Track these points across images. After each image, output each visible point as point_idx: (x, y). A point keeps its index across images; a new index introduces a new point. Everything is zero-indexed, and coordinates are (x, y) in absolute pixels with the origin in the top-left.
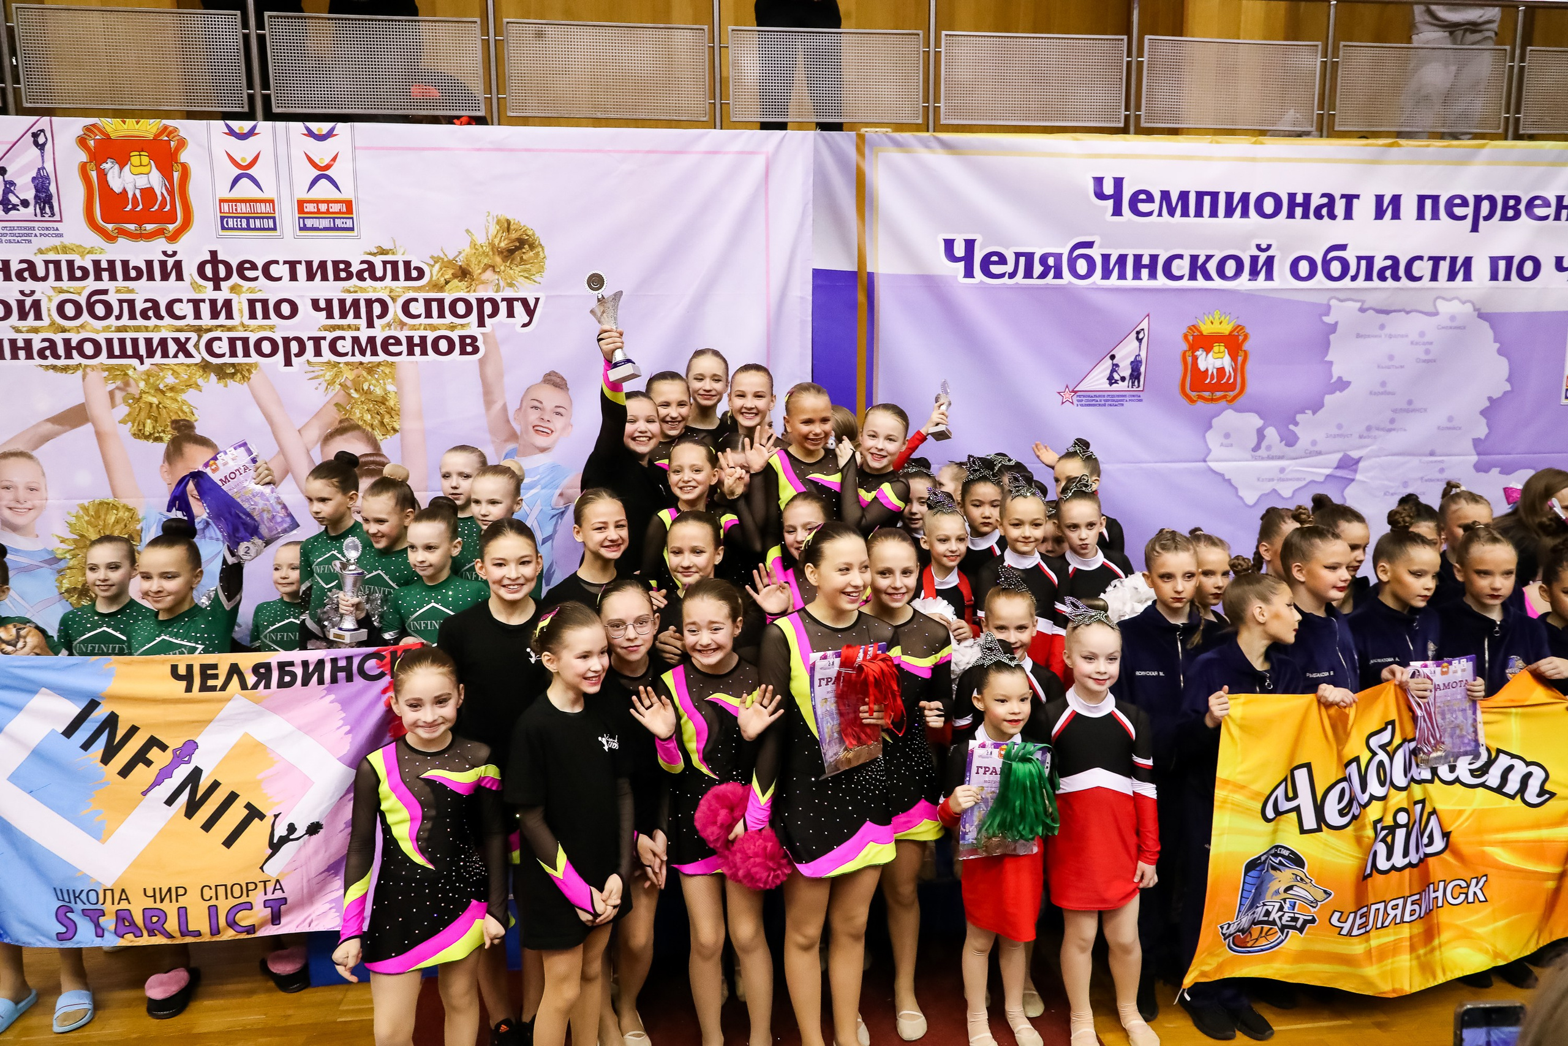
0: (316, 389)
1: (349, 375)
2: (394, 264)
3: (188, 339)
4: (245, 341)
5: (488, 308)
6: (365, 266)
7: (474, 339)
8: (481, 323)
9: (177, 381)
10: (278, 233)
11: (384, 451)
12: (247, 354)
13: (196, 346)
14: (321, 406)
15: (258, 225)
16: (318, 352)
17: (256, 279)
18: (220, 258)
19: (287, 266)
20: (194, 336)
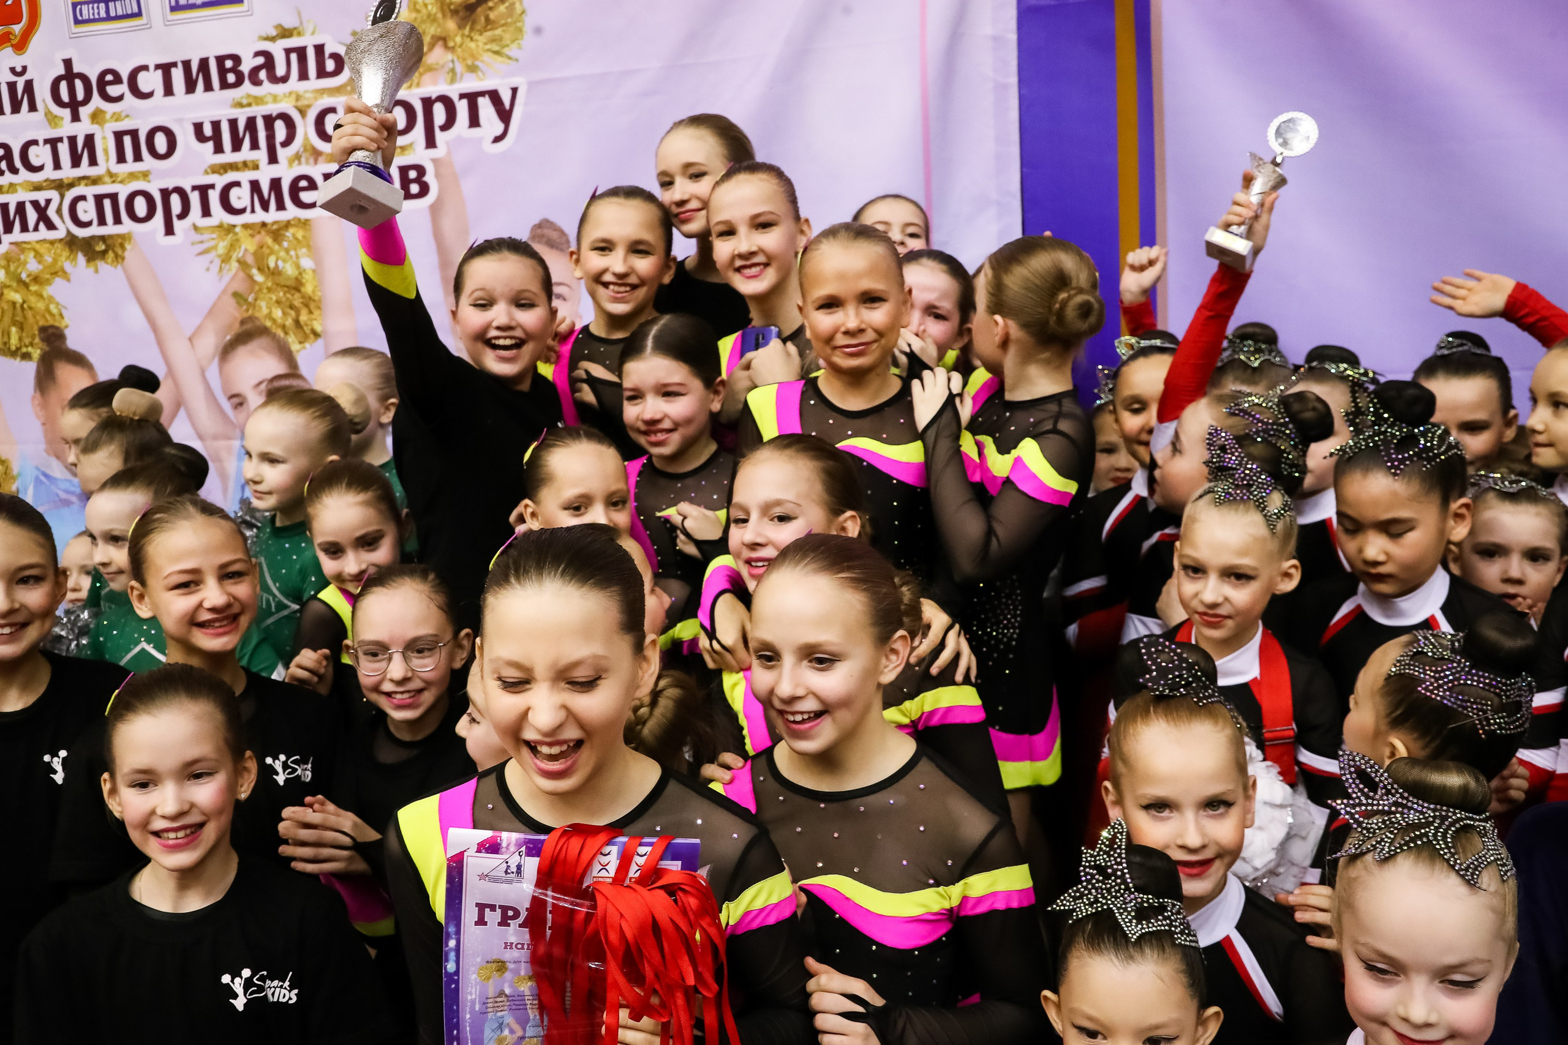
0: (208, 269)
1: (248, 245)
2: (301, 52)
3: (48, 202)
4: (114, 197)
5: (439, 113)
6: (261, 60)
7: (421, 170)
8: (431, 143)
9: (41, 267)
10: (143, 20)
11: (304, 369)
12: (117, 220)
13: (59, 211)
14: (214, 296)
15: (120, 13)
16: (206, 212)
17: (120, 98)
18: (76, 70)
19: (159, 72)
20: (54, 195)
